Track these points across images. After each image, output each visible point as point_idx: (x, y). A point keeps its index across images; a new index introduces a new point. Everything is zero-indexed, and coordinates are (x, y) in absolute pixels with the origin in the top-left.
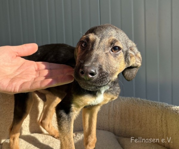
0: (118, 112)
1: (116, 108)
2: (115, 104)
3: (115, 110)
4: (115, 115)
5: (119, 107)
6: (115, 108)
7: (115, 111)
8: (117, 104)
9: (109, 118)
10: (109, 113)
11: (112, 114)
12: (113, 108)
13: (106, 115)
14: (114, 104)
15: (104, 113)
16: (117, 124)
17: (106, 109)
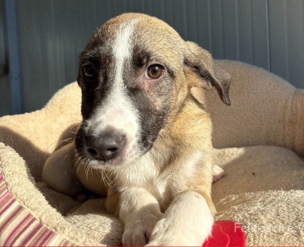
0: (299, 116)
1: (297, 109)
2: (295, 102)
3: (295, 112)
4: (295, 121)
5: (301, 107)
6: (294, 109)
7: (294, 114)
8: (298, 103)
9: (284, 127)
10: (284, 118)
11: (289, 120)
12: (292, 109)
13: (279, 122)
14: (292, 103)
15: (275, 120)
16: (299, 137)
17: (279, 112)
